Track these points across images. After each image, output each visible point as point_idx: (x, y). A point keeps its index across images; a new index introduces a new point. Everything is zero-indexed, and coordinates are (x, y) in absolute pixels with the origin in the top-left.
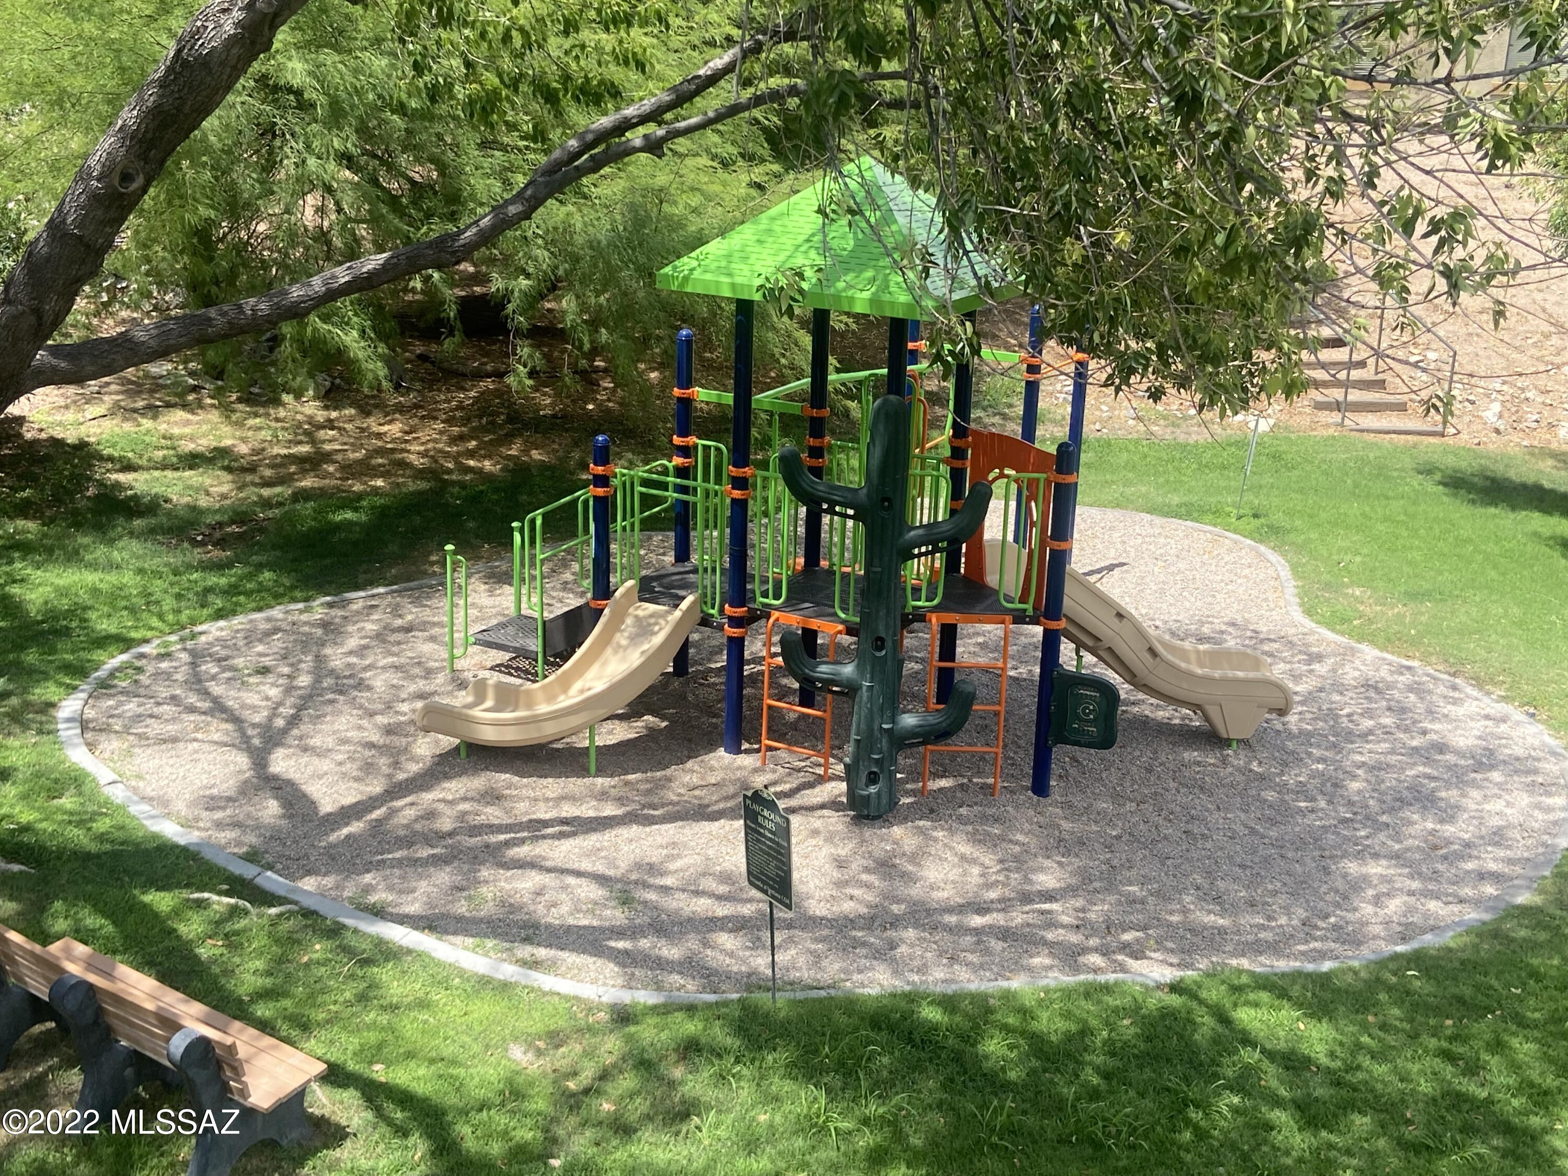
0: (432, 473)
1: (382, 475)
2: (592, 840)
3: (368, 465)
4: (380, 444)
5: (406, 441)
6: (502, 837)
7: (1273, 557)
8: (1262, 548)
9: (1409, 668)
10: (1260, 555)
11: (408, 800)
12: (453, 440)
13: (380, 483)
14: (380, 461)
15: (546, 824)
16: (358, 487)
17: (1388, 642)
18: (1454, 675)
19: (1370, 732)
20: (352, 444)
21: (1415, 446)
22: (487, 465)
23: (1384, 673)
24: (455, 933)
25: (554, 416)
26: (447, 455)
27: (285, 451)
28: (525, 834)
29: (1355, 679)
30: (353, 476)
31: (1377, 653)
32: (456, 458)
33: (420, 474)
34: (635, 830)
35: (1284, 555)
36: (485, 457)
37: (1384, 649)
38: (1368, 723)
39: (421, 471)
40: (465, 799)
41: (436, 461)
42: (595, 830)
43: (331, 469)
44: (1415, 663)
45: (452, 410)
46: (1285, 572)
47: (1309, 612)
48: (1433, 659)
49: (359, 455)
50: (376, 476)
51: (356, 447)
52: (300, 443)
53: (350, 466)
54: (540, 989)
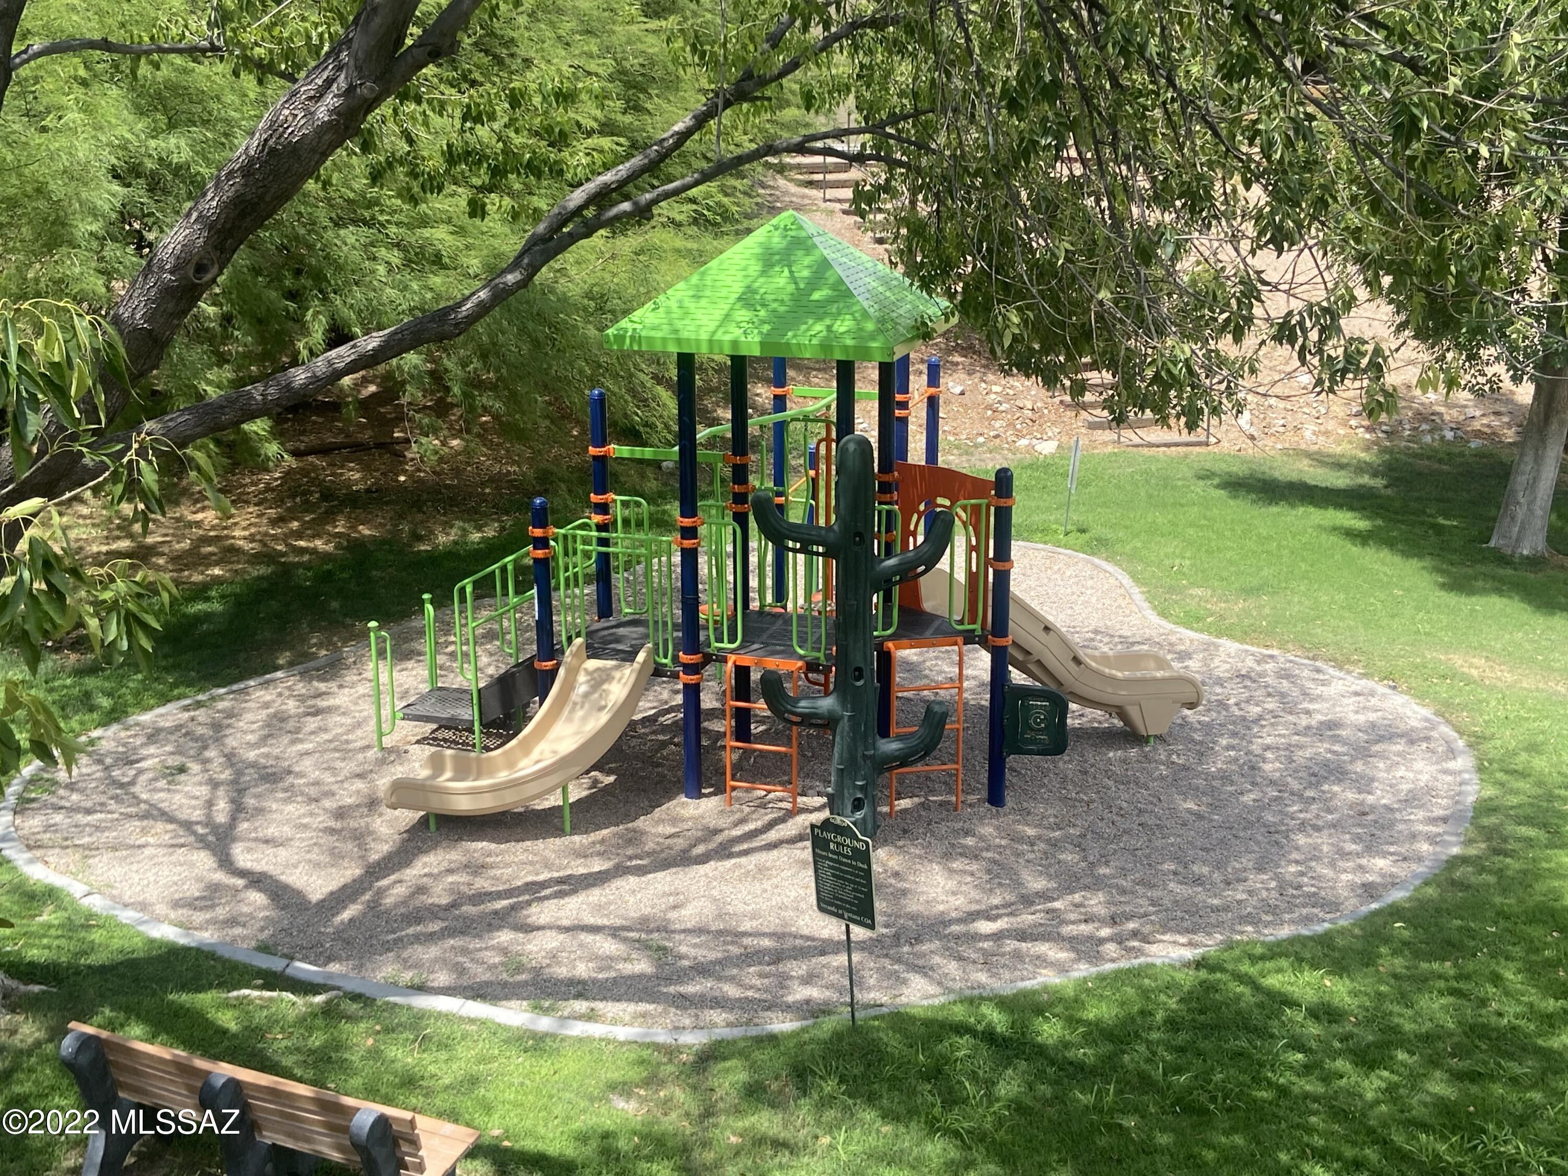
0: (266, 557)
1: (216, 564)
2: (595, 895)
3: (199, 554)
4: (201, 532)
5: (225, 528)
6: (505, 903)
7: (1109, 567)
8: (1096, 561)
9: (1272, 657)
10: (1097, 567)
11: (393, 878)
12: (274, 522)
13: (217, 571)
14: (210, 549)
15: (543, 885)
16: (197, 578)
17: (1244, 634)
18: (1314, 658)
19: (1260, 718)
20: (173, 535)
21: (1186, 456)
22: (319, 543)
23: (1250, 662)
24: (507, 998)
25: (368, 491)
26: (275, 538)
27: (104, 549)
28: (527, 897)
29: (1227, 671)
30: (187, 567)
31: (1237, 645)
32: (285, 538)
33: (256, 559)
34: (632, 881)
35: (1118, 564)
36: (314, 537)
37: (1242, 641)
38: (1256, 710)
39: (255, 556)
40: (450, 871)
41: (265, 545)
42: (594, 885)
43: (161, 561)
44: (1275, 652)
45: (260, 493)
46: (1127, 581)
47: (1163, 614)
48: (1290, 646)
49: (186, 544)
50: (209, 566)
51: (180, 538)
52: (119, 538)
53: (179, 557)
54: (615, 1040)
